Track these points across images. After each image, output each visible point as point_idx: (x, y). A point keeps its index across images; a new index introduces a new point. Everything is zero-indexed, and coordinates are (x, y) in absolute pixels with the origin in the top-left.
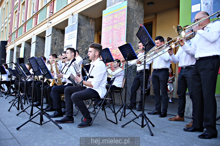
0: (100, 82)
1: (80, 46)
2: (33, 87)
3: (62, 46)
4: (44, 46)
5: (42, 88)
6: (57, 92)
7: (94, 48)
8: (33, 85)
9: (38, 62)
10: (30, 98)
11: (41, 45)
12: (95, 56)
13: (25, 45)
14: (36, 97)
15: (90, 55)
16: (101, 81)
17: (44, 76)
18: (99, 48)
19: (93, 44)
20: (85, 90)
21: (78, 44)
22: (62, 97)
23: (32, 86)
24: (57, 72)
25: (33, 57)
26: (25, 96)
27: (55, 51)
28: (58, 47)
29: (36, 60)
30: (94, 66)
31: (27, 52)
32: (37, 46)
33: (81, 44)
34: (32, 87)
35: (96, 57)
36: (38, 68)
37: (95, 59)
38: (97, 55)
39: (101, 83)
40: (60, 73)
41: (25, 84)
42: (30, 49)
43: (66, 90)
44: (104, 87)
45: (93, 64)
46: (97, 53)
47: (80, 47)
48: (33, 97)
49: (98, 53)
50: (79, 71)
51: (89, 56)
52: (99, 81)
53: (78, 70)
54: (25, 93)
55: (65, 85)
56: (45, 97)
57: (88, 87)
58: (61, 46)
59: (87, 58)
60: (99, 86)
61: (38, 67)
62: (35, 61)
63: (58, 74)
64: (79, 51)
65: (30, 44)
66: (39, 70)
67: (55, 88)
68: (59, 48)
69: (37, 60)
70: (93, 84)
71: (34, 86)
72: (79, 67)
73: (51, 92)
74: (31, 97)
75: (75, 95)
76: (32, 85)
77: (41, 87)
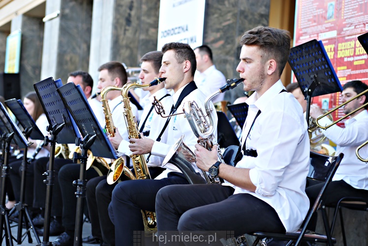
0: (281, 174)
1: (218, 30)
2: (48, 185)
3: (152, 30)
4: (89, 30)
5: (78, 188)
6: (131, 204)
7: (261, 47)
8: (49, 178)
9: (68, 98)
10: (40, 219)
11: (77, 27)
12: (263, 76)
13: (24, 25)
14: (59, 218)
15: (248, 71)
16: (287, 167)
17: (87, 147)
18: (278, 46)
19: (257, 33)
20: (230, 199)
21: (211, 23)
22: (151, 222)
23: (47, 182)
24: (131, 131)
25: (51, 78)
26: (23, 212)
27: (127, 47)
28: (137, 35)
29: (58, 91)
30: (259, 112)
31: (30, 51)
32: (63, 30)
33: (221, 23)
34: (45, 185)
35: (267, 81)
36: (65, 118)
37: (265, 85)
38: (270, 72)
39: (287, 177)
40: (142, 134)
41: (22, 169)
42: (41, 39)
43: (163, 197)
44: (299, 190)
45: (257, 103)
46: (271, 66)
47: (218, 35)
48: (50, 219)
49: (274, 64)
50: (209, 132)
51: (242, 76)
52: (279, 168)
53: (203, 128)
54: (23, 202)
55: (159, 178)
56: (87, 217)
57: (238, 191)
58: (147, 31)
59: (235, 86)
60: (278, 186)
61: (66, 116)
62: (56, 93)
63: (134, 139)
64: (214, 47)
65: (42, 25)
66: (69, 125)
67: (122, 189)
68: (143, 37)
69: (63, 91)
70: (254, 180)
71: (52, 179)
72: (207, 118)
73: (111, 203)
74: (43, 216)
75: (193, 217)
76: (45, 177)
77: (76, 185)
